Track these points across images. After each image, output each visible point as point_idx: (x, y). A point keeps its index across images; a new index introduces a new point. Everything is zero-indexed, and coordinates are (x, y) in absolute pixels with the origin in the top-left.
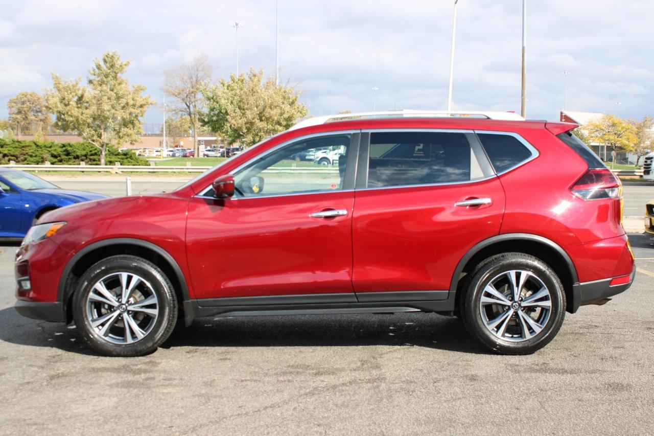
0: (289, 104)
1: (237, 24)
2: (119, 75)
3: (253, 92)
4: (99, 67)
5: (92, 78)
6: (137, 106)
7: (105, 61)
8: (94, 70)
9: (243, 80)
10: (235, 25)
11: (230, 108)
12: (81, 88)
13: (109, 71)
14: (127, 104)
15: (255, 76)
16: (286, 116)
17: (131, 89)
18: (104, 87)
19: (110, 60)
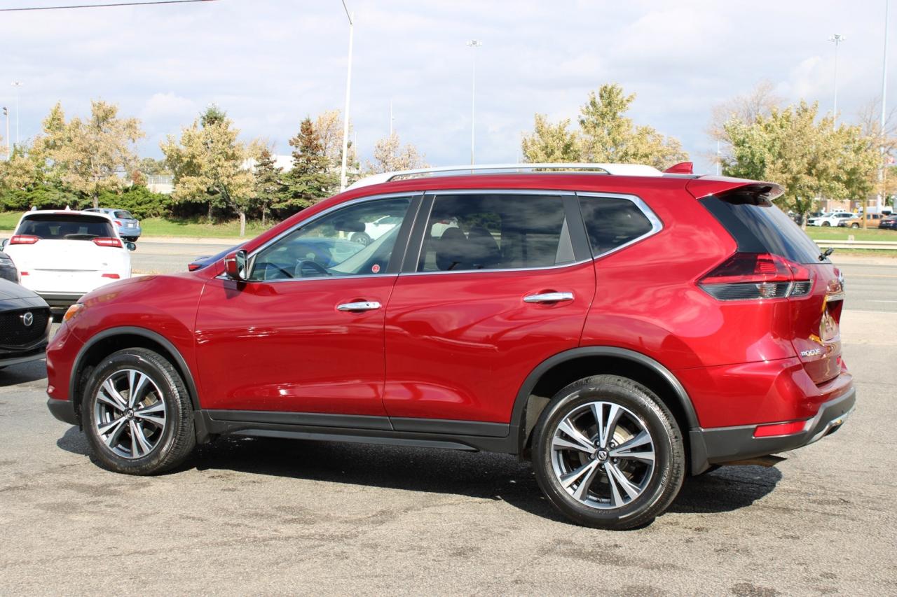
0: (854, 151)
1: (837, 37)
2: (619, 114)
3: (801, 132)
4: (593, 104)
5: (584, 117)
6: (639, 156)
7: (601, 96)
8: (588, 107)
9: (788, 117)
10: (834, 38)
11: (768, 157)
12: (571, 132)
13: (605, 110)
14: (626, 154)
15: (805, 110)
16: (848, 168)
17: (635, 133)
18: (599, 130)
19: (608, 95)
